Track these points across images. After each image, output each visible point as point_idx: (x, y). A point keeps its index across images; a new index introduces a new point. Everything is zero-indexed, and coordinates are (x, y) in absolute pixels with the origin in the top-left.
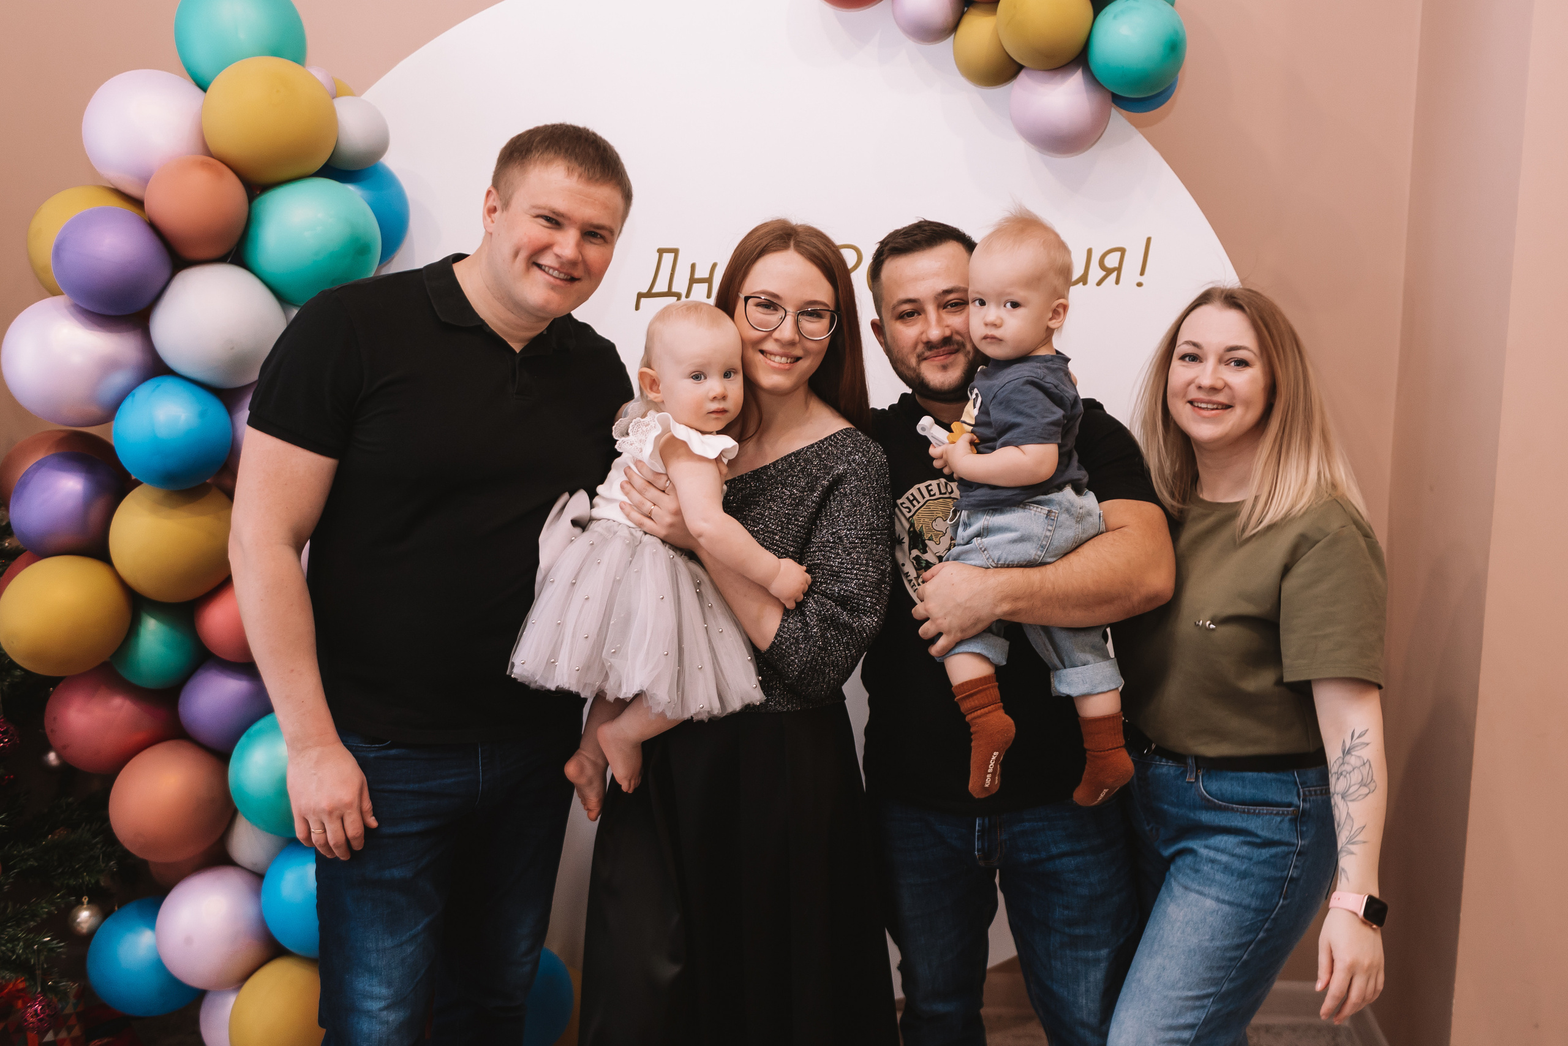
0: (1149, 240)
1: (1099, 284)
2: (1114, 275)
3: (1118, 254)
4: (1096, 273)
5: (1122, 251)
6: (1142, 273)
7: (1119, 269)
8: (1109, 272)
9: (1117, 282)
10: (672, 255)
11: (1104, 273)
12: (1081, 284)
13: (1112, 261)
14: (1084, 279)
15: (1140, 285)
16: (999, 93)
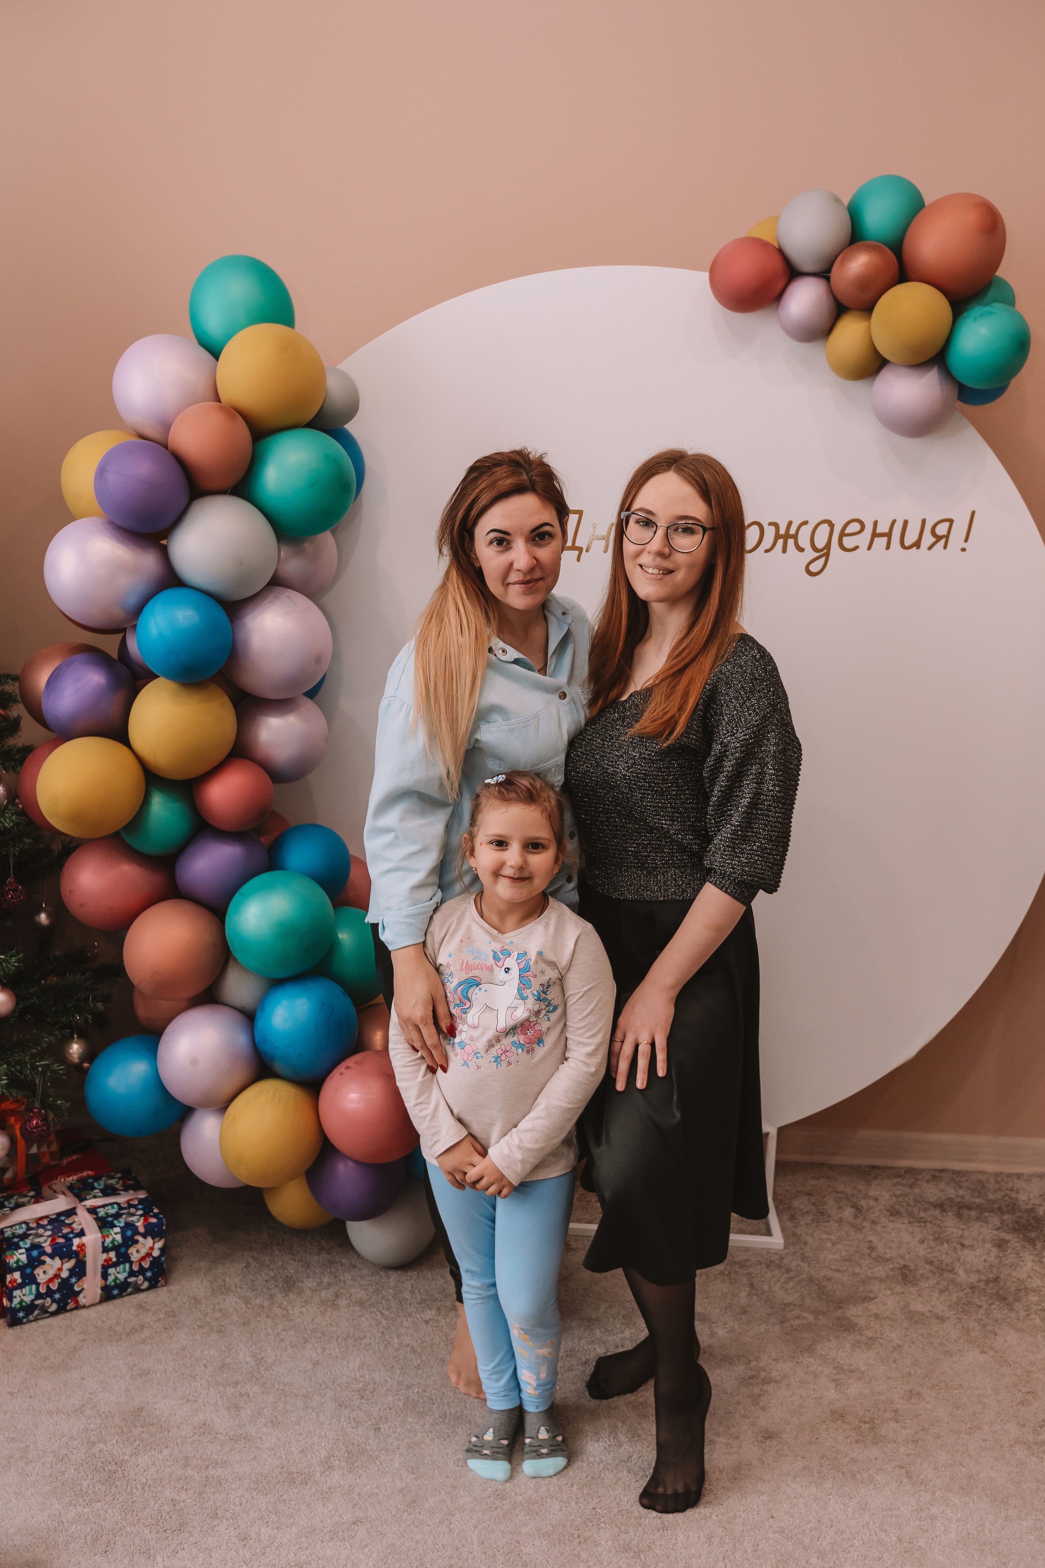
0: (973, 513)
1: (930, 548)
2: (943, 541)
3: (947, 524)
4: (928, 539)
5: (951, 521)
6: (966, 540)
7: (947, 537)
8: (938, 538)
9: (945, 547)
10: (577, 516)
11: (934, 540)
12: (915, 548)
13: (942, 530)
14: (917, 544)
15: (964, 550)
16: (858, 387)
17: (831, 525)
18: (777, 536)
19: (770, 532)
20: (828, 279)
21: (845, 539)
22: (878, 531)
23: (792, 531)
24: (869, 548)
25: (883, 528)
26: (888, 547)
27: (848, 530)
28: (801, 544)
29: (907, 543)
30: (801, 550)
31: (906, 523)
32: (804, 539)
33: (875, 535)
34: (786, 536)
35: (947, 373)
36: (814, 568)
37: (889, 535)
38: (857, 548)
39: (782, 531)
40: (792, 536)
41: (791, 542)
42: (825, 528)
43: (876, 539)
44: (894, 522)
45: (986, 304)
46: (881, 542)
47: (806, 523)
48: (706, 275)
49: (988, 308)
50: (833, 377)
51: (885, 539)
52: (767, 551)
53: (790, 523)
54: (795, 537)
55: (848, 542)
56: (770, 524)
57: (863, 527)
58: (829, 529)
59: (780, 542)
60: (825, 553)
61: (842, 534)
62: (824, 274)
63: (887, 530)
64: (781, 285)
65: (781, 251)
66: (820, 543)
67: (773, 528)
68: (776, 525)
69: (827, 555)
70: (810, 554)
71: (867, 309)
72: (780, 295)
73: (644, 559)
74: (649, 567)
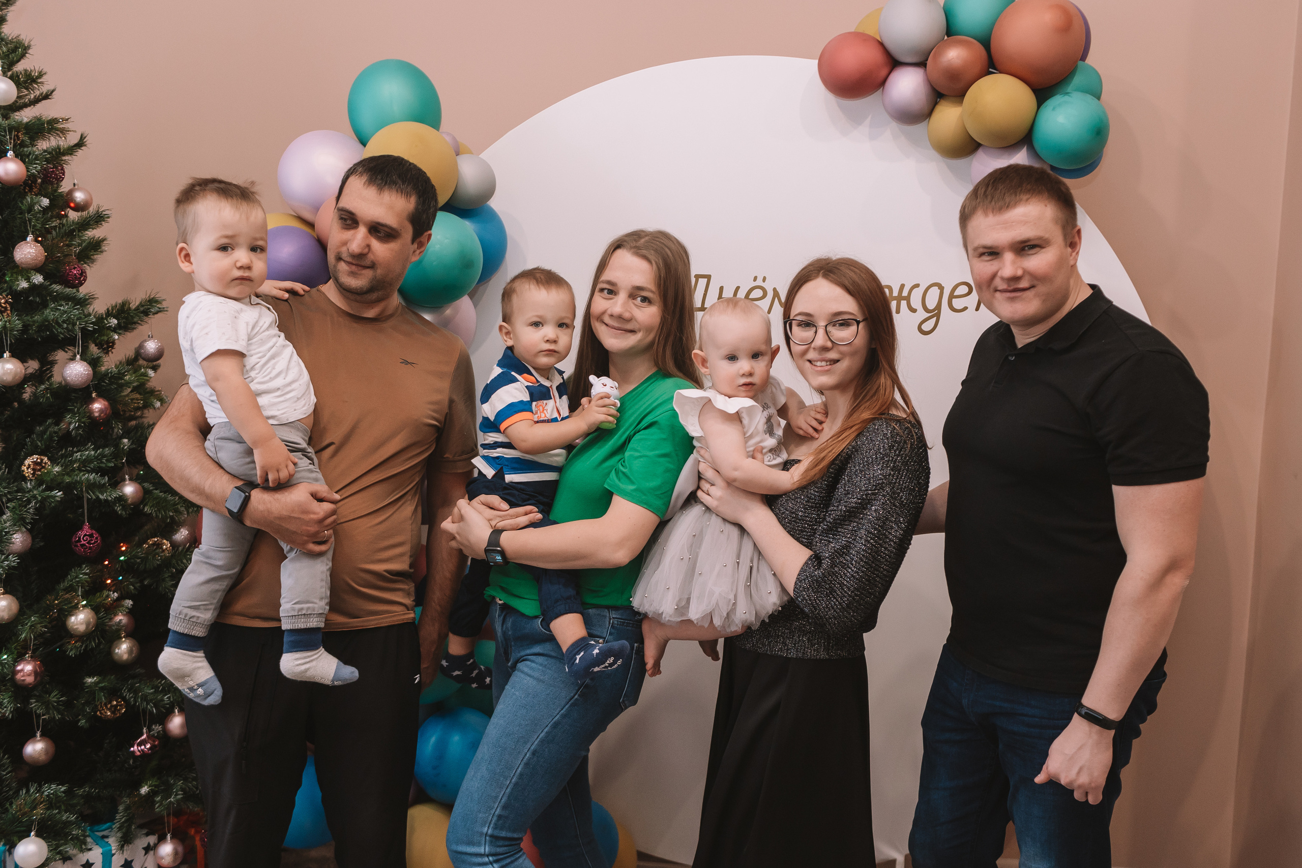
16: (961, 162)
17: (941, 288)
20: (925, 68)
21: (954, 300)
23: (905, 293)
24: (977, 309)
27: (956, 293)
28: (914, 306)
30: (914, 311)
32: (916, 302)
34: (899, 299)
36: (927, 327)
38: (965, 308)
39: (895, 294)
40: (904, 299)
41: (904, 303)
42: (935, 291)
47: (917, 286)
48: (816, 63)
50: (935, 155)
53: (902, 286)
54: (908, 299)
55: (958, 303)
58: (938, 291)
60: (936, 313)
61: (952, 296)
62: (921, 64)
64: (884, 72)
65: (881, 44)
66: (931, 305)
69: (938, 316)
70: (923, 315)
71: (959, 95)
72: (883, 83)
73: (811, 355)
74: (817, 361)
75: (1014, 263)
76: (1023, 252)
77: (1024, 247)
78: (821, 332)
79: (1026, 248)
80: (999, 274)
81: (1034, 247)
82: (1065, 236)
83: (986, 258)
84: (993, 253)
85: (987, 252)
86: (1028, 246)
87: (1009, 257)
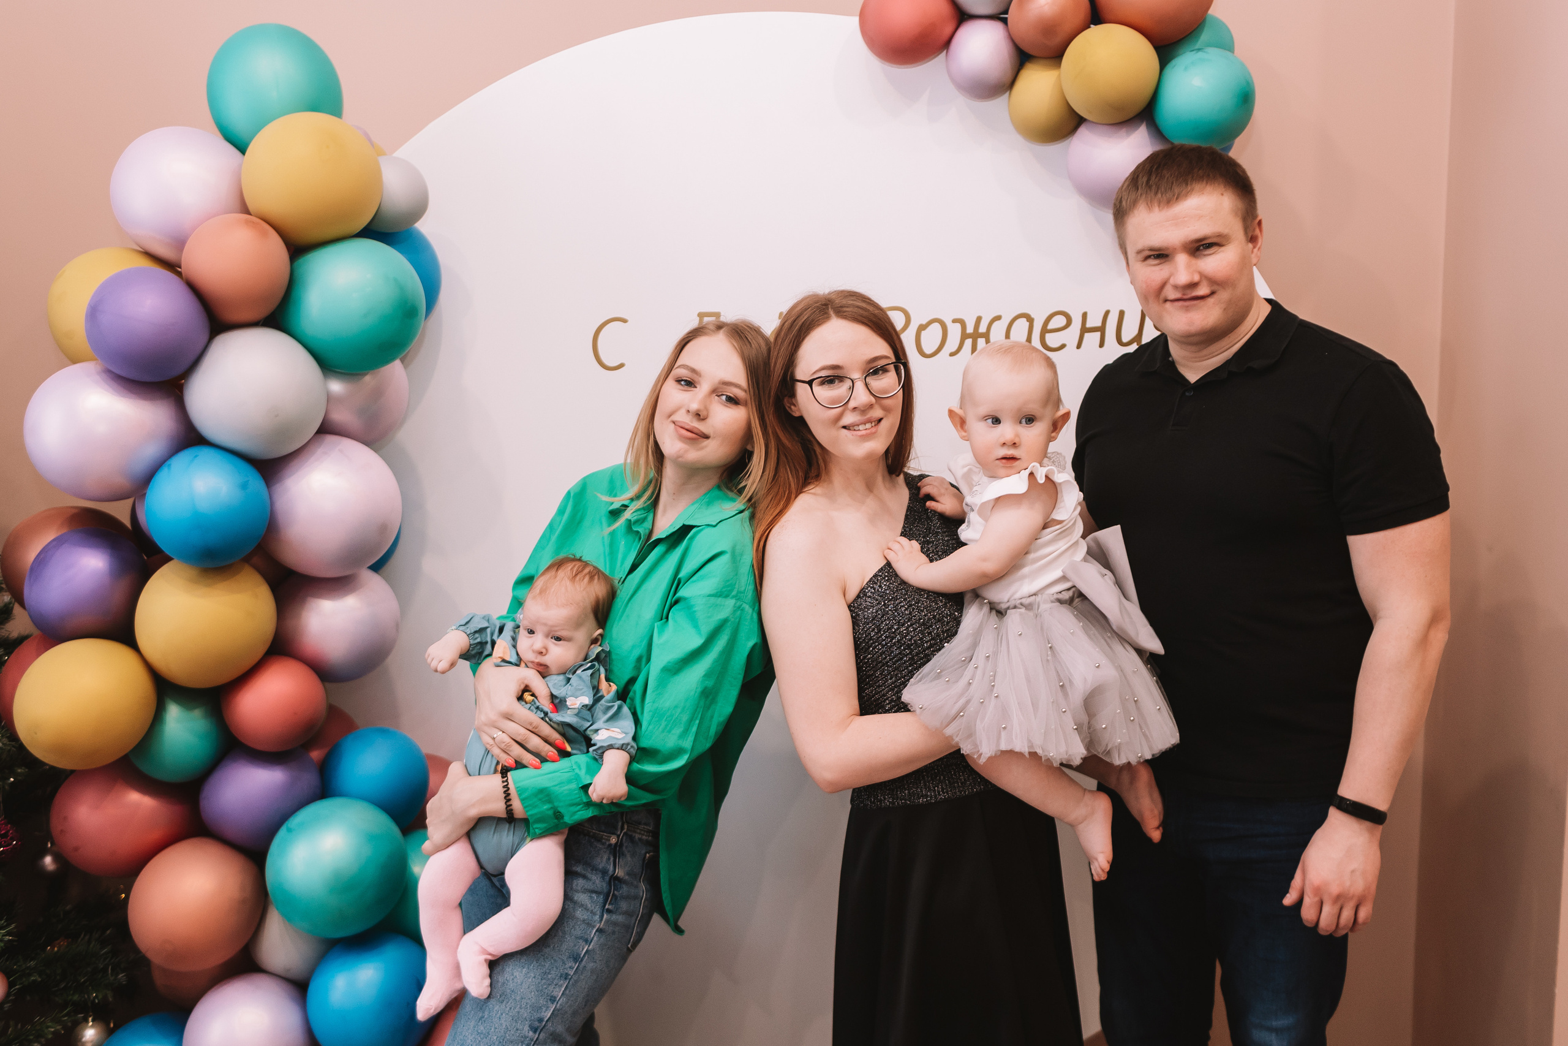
16: (1054, 150)
17: (1030, 320)
18: (964, 336)
19: (955, 332)
20: (1005, 21)
21: (1048, 336)
22: (1090, 324)
23: (983, 329)
24: (1079, 346)
25: (1094, 321)
26: (1102, 345)
27: (1050, 326)
29: (1125, 340)
31: (1122, 314)
33: (1084, 330)
34: (975, 336)
35: (1157, 131)
37: (1102, 329)
38: (1063, 346)
39: (970, 329)
40: (982, 335)
41: (981, 342)
42: (1022, 325)
43: (1087, 335)
44: (1107, 313)
45: (1199, 50)
46: (1092, 338)
47: (998, 318)
48: (855, 20)
49: (1200, 54)
50: (1018, 140)
51: (1098, 334)
52: (952, 354)
53: (979, 319)
54: (986, 335)
55: (1052, 340)
56: (955, 321)
57: (1069, 321)
58: (1027, 324)
59: (968, 342)
61: (1045, 330)
62: (1000, 17)
63: (1099, 324)
64: (948, 29)
67: (958, 326)
68: (962, 323)
71: (1056, 56)
72: (947, 44)
73: (849, 419)
74: (858, 425)
75: (1188, 266)
76: (1198, 253)
77: (1199, 247)
78: (860, 386)
79: (1201, 248)
80: (1172, 281)
81: (1210, 245)
82: (1246, 229)
83: (1152, 262)
84: (1161, 255)
85: (1154, 255)
86: (1203, 245)
87: (1182, 259)
